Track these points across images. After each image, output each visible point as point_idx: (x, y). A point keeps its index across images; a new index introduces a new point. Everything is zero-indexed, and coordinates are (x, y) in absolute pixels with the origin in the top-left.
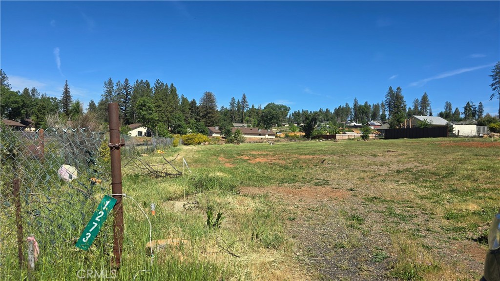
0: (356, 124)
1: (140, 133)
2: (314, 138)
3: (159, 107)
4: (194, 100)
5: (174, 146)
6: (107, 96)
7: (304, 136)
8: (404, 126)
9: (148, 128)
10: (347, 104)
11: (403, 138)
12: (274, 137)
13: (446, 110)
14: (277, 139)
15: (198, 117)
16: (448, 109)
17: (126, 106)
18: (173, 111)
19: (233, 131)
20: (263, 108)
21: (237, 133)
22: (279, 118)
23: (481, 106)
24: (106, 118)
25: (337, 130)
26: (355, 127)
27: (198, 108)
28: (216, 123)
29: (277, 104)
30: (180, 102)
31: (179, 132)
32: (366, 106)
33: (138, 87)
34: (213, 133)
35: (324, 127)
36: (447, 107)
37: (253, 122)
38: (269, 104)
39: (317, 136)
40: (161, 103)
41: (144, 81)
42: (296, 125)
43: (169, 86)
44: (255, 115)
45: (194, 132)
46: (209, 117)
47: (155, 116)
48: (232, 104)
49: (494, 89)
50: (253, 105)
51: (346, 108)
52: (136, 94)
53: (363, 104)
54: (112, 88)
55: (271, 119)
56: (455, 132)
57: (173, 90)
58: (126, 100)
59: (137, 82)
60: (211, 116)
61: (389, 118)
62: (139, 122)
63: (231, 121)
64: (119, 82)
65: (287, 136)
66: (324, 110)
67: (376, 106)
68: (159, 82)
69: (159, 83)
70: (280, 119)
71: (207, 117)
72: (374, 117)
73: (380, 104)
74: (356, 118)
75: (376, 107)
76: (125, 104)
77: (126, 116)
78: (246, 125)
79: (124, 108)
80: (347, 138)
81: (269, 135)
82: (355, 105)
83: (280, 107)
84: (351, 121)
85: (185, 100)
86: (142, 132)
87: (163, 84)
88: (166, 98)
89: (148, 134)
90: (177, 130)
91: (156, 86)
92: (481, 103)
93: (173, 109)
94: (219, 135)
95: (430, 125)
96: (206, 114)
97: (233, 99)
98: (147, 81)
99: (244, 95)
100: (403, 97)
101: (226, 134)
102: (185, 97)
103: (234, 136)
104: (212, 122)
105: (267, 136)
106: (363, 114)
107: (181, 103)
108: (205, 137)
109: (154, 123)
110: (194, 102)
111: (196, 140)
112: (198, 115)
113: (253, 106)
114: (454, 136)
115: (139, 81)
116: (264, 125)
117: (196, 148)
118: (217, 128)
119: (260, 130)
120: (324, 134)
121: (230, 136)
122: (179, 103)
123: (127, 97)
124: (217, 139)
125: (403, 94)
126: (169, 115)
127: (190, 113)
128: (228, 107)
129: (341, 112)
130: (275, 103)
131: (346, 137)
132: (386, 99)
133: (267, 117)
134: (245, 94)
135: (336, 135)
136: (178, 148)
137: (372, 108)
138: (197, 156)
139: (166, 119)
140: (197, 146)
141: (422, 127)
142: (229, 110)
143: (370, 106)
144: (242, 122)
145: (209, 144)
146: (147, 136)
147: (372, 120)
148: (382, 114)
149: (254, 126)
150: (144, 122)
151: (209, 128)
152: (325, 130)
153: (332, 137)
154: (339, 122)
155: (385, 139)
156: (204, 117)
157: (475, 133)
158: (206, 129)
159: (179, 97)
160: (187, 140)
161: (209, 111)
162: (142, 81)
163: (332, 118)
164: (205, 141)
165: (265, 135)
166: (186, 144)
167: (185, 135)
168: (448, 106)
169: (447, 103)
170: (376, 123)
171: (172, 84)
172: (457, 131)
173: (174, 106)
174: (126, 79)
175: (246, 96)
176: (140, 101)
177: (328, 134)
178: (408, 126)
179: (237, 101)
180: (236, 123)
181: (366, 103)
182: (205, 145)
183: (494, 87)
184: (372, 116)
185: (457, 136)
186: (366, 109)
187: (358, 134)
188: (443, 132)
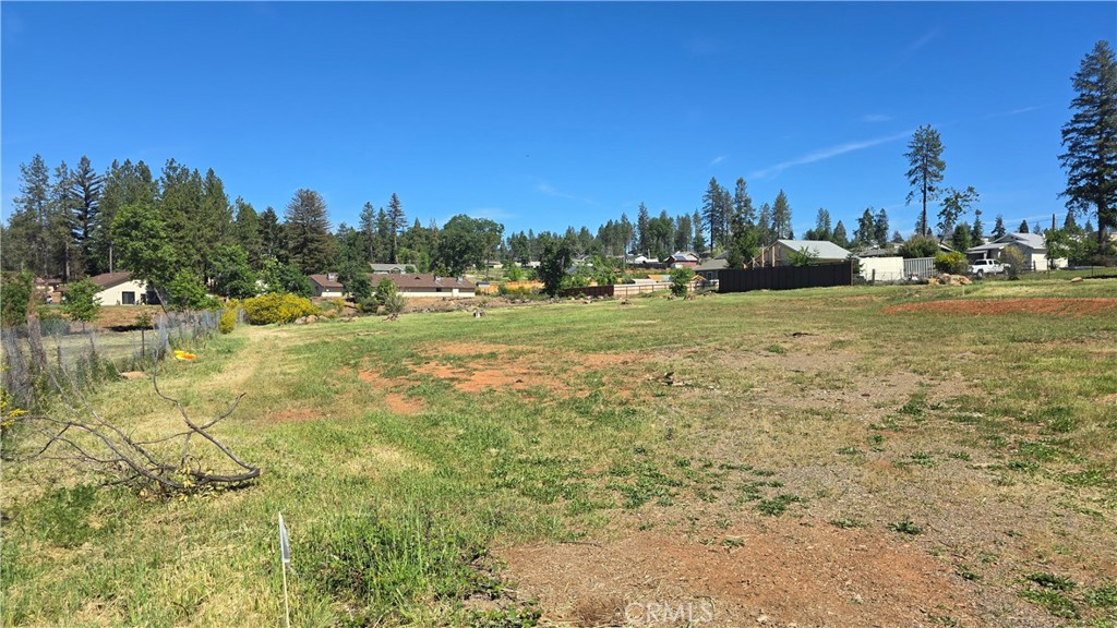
0: (647, 261)
1: (129, 297)
2: (565, 294)
3: (178, 227)
4: (270, 210)
5: (225, 332)
6: (31, 202)
7: (542, 292)
8: (760, 263)
9: (150, 282)
10: (624, 217)
11: (759, 289)
12: (473, 295)
13: (820, 226)
14: (480, 298)
15: (282, 252)
16: (823, 224)
17: (85, 227)
18: (216, 238)
19: (374, 284)
20: (440, 227)
21: (384, 289)
22: (480, 250)
23: (883, 216)
24: (30, 259)
25: (612, 275)
26: (645, 265)
27: (281, 229)
28: (330, 265)
29: (473, 218)
30: (234, 215)
31: (234, 293)
32: (665, 221)
33: (118, 177)
34: (324, 289)
35: (580, 267)
36: (821, 220)
37: (418, 261)
38: (454, 219)
39: (572, 290)
40: (182, 218)
41: (135, 163)
42: (520, 264)
43: (203, 176)
44: (422, 244)
45: (276, 291)
46: (310, 251)
47: (168, 251)
48: (366, 219)
49: (914, 182)
50: (417, 221)
51: (623, 226)
52: (113, 196)
53: (658, 217)
54: (44, 180)
55: (461, 254)
57: (214, 187)
58: (87, 212)
59: (114, 165)
60: (316, 249)
61: (711, 245)
62: (124, 267)
63: (367, 258)
64: (64, 166)
65: (503, 292)
66: (578, 230)
67: (684, 220)
68: (174, 165)
69: (175, 169)
70: (485, 252)
71: (305, 251)
72: (681, 244)
73: (691, 215)
74: (644, 248)
75: (685, 222)
76: (82, 223)
77: (89, 253)
78: (402, 267)
79: (81, 233)
80: (637, 292)
81: (461, 290)
82: (641, 219)
83: (480, 226)
84: (634, 252)
85: (245, 210)
86: (132, 294)
87: (185, 172)
88: (197, 207)
89: (151, 298)
90: (229, 286)
91: (168, 176)
92: (883, 211)
93: (216, 233)
94: (339, 294)
96: (304, 245)
97: (368, 205)
98: (141, 163)
99: (394, 197)
100: (750, 201)
101: (358, 290)
102: (246, 203)
103: (376, 296)
104: (318, 262)
105: (456, 293)
106: (659, 238)
107: (238, 217)
108: (304, 303)
109: (164, 269)
110: (270, 215)
111: (284, 312)
112: (281, 247)
113: (417, 223)
114: (865, 282)
115: (121, 164)
116: (447, 266)
117: (282, 333)
118: (332, 277)
119: (438, 279)
120: (585, 286)
121: (366, 297)
122: (230, 217)
123: (87, 205)
124: (334, 304)
126: (207, 249)
127: (260, 240)
128: (356, 225)
129: (613, 235)
130: (469, 215)
131: (634, 290)
132: (704, 205)
133: (453, 248)
134: (397, 195)
135: (613, 287)
136: (234, 335)
137: (676, 226)
139: (197, 257)
140: (286, 327)
141: (799, 264)
142: (358, 233)
143: (671, 219)
144: (392, 261)
145: (317, 321)
147: (676, 250)
148: (697, 238)
149: (421, 270)
150: (138, 266)
151: (313, 276)
152: (586, 274)
153: (606, 291)
154: (610, 255)
155: (722, 292)
156: (297, 250)
157: (903, 276)
158: (307, 281)
159: (232, 202)
160: (257, 311)
161: (309, 235)
162: (128, 162)
163: (594, 248)
164: (306, 314)
165: (450, 289)
166: (257, 319)
167: (251, 299)
168: (824, 217)
169: (821, 211)
170: (687, 256)
171: (211, 172)
172: (870, 272)
173: (219, 224)
174: (84, 159)
175: (399, 199)
176: (123, 213)
177: (595, 284)
178: (769, 263)
179: (379, 211)
180: (377, 262)
181: (663, 214)
182: (306, 323)
183: (913, 178)
184: (676, 242)
185: (871, 283)
186: (664, 227)
187: (659, 282)
188: (842, 273)
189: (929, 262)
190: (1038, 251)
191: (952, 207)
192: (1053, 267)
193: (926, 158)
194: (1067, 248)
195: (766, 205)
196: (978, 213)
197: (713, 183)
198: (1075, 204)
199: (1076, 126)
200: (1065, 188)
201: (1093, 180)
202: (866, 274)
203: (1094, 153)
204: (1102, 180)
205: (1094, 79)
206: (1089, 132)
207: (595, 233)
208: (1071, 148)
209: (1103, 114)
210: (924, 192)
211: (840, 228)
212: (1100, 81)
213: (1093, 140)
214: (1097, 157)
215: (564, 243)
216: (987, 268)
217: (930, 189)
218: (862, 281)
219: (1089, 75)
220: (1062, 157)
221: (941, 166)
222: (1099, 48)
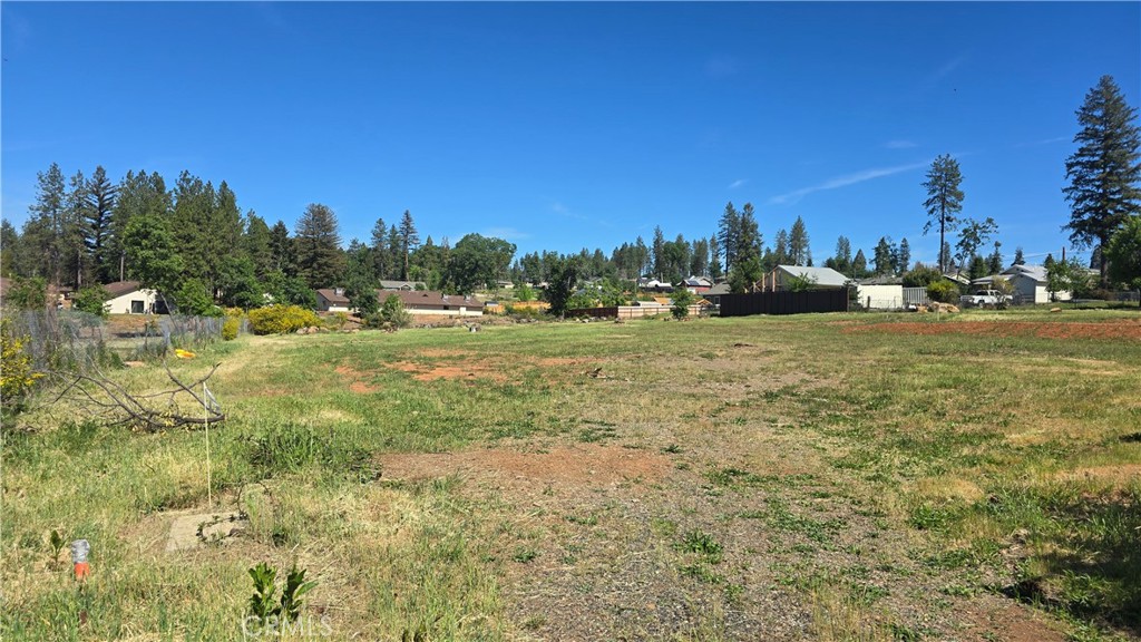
0: (660, 285)
1: (138, 305)
2: (570, 315)
3: (189, 239)
4: (281, 224)
5: (227, 338)
6: (46, 210)
7: (549, 311)
8: (761, 288)
9: (159, 291)
10: (639, 240)
11: (759, 313)
12: (480, 313)
13: (840, 255)
14: (486, 317)
15: (291, 266)
16: (843, 252)
17: (98, 236)
18: (227, 250)
19: (381, 300)
20: (452, 245)
21: (391, 304)
22: (490, 269)
23: (905, 246)
24: (42, 266)
25: (620, 297)
26: (657, 289)
27: (291, 242)
28: (339, 280)
29: (485, 236)
30: (245, 228)
31: (241, 303)
32: (681, 245)
33: (133, 188)
34: (332, 303)
35: (592, 290)
36: (841, 248)
37: (429, 279)
38: (467, 237)
39: (577, 310)
40: (193, 229)
41: (149, 174)
42: (531, 285)
43: (216, 188)
44: (434, 262)
45: (280, 302)
46: (320, 266)
47: (177, 262)
48: (378, 235)
49: (931, 212)
50: (429, 238)
51: (638, 249)
52: (127, 206)
53: (674, 241)
54: (60, 189)
55: (472, 272)
56: (862, 301)
57: (227, 200)
58: (100, 221)
59: (129, 176)
60: (326, 264)
61: (726, 271)
62: (135, 276)
63: (377, 275)
64: (80, 175)
65: (509, 312)
66: (592, 252)
67: (700, 244)
68: (188, 176)
69: (189, 181)
70: (494, 271)
71: (315, 265)
72: (696, 270)
73: (708, 239)
74: (659, 271)
75: (701, 247)
76: (95, 232)
77: (101, 262)
78: (412, 285)
79: (94, 242)
80: (642, 314)
81: (469, 308)
82: (657, 242)
83: (493, 245)
84: (649, 277)
85: (257, 223)
86: (141, 304)
87: (198, 183)
88: (209, 219)
89: (160, 308)
90: (236, 297)
91: (182, 188)
92: (905, 240)
93: (228, 245)
94: (345, 309)
95: (813, 285)
96: (313, 259)
97: (380, 222)
98: (156, 174)
99: (407, 214)
100: (757, 226)
101: (364, 305)
102: (258, 216)
103: (382, 312)
104: (327, 276)
105: (463, 311)
106: (673, 261)
107: (249, 230)
108: (308, 315)
109: (174, 278)
110: (280, 229)
111: (286, 322)
112: (291, 262)
113: (429, 241)
114: (860, 309)
115: (136, 175)
116: (457, 285)
117: (284, 342)
118: (340, 292)
119: (446, 297)
120: (592, 306)
121: (372, 312)
122: (241, 230)
123: (101, 214)
124: (341, 319)
125: (756, 218)
126: (217, 261)
127: (270, 254)
128: (368, 241)
129: (627, 257)
130: (481, 234)
131: (638, 312)
132: (720, 229)
133: (463, 266)
134: (410, 213)
135: (617, 309)
136: (235, 341)
137: (692, 250)
138: (278, 365)
139: (207, 268)
140: (287, 337)
141: (797, 290)
142: (370, 249)
143: (688, 244)
144: (403, 278)
145: (319, 331)
146: (158, 313)
147: (692, 274)
148: (713, 263)
149: (431, 289)
150: (147, 276)
151: (321, 291)
152: (594, 296)
153: (610, 312)
154: (623, 278)
155: (721, 316)
156: (307, 264)
157: (900, 304)
158: (312, 294)
159: (244, 215)
160: (261, 321)
161: (319, 250)
162: (143, 173)
163: (608, 271)
164: (307, 325)
165: (457, 308)
166: (259, 330)
167: (257, 310)
168: (844, 245)
169: (841, 239)
170: (701, 282)
171: (224, 185)
172: (866, 299)
173: (230, 236)
174: (99, 169)
175: (412, 216)
176: (134, 223)
177: (601, 306)
178: (769, 288)
179: (390, 228)
180: (387, 279)
181: (680, 238)
182: (307, 333)
183: (931, 207)
184: (692, 266)
185: (866, 309)
186: (679, 251)
187: (663, 305)
188: (838, 300)
191: (971, 238)
192: (1053, 300)
193: (944, 187)
194: (1068, 281)
195: (784, 231)
196: (997, 245)
197: (729, 207)
198: (1079, 237)
199: (1080, 159)
200: (1068, 221)
201: (1096, 213)
203: (1098, 187)
204: (1105, 214)
205: (1098, 113)
206: (1093, 166)
207: (609, 256)
208: (1075, 182)
209: (1108, 148)
210: (942, 222)
211: (860, 259)
212: (1104, 115)
213: (1097, 174)
214: (1100, 191)
216: (987, 299)
217: (948, 219)
219: (1093, 109)
220: (1066, 190)
221: (960, 196)
222: (1104, 82)
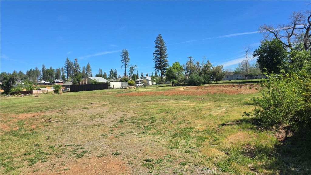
0: (45, 82)
2: (13, 94)
7: (3, 93)
8: (82, 83)
10: (36, 68)
11: (82, 91)
13: (100, 73)
16: (100, 72)
25: (32, 87)
26: (44, 84)
32: (51, 70)
35: (20, 85)
39: (15, 92)
49: (123, 63)
51: (36, 71)
53: (49, 69)
61: (68, 78)
67: (58, 70)
72: (57, 77)
74: (44, 78)
75: (58, 71)
80: (42, 92)
82: (43, 69)
84: (41, 80)
92: (116, 70)
95: (98, 82)
100: (79, 65)
106: (49, 75)
120: (21, 91)
129: (32, 74)
132: (65, 66)
135: (32, 91)
137: (55, 72)
141: (94, 84)
143: (54, 70)
147: (56, 79)
148: (63, 75)
152: (22, 87)
153: (30, 92)
154: (31, 80)
155: (71, 92)
157: (121, 87)
163: (25, 78)
168: (101, 71)
169: (100, 69)
170: (59, 81)
177: (25, 90)
178: (85, 83)
181: (51, 68)
183: (122, 62)
184: (56, 76)
185: (113, 88)
186: (51, 72)
187: (50, 89)
188: (105, 86)
189: (127, 83)
190: (150, 81)
191: (132, 70)
192: (153, 84)
193: (125, 57)
194: (155, 80)
195: (84, 67)
196: (137, 71)
197: (67, 59)
198: (157, 70)
199: (156, 52)
200: (154, 66)
201: (160, 65)
202: (112, 86)
203: (159, 59)
204: (161, 65)
205: (159, 42)
206: (158, 54)
207: (25, 73)
208: (155, 57)
209: (161, 50)
210: (125, 65)
211: (105, 74)
212: (160, 43)
213: (159, 56)
214: (160, 60)
215: (12, 76)
216: (140, 85)
217: (127, 65)
218: (111, 88)
219: (158, 41)
220: (153, 59)
221: (129, 59)
222: (159, 35)
